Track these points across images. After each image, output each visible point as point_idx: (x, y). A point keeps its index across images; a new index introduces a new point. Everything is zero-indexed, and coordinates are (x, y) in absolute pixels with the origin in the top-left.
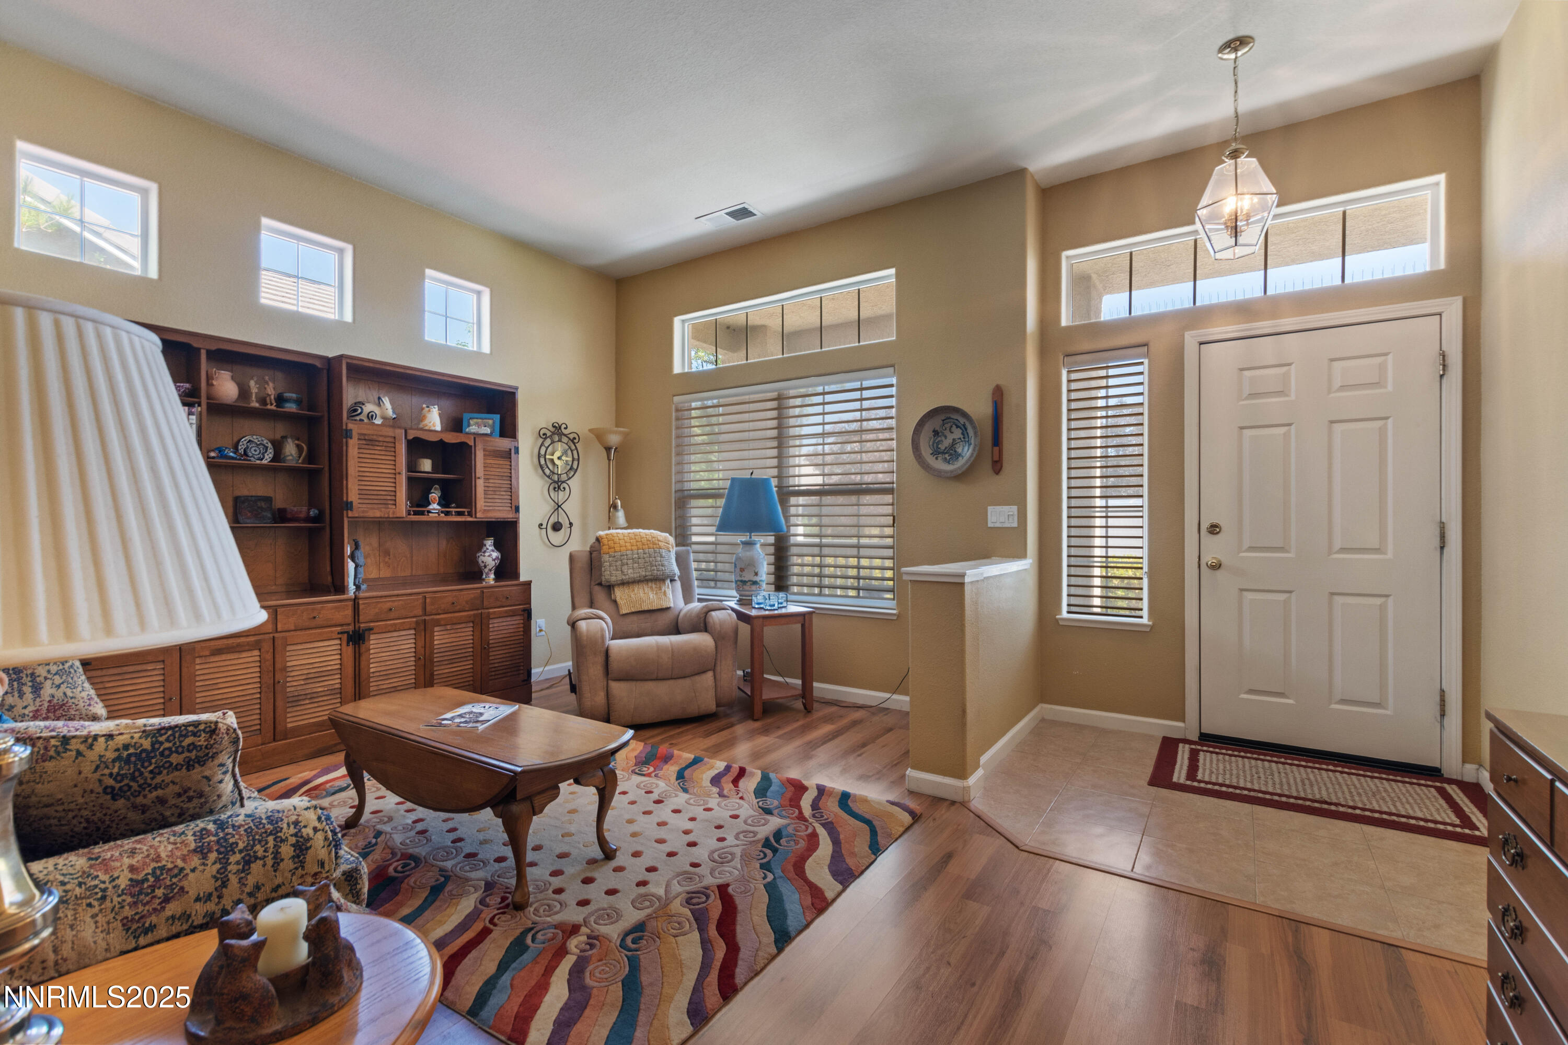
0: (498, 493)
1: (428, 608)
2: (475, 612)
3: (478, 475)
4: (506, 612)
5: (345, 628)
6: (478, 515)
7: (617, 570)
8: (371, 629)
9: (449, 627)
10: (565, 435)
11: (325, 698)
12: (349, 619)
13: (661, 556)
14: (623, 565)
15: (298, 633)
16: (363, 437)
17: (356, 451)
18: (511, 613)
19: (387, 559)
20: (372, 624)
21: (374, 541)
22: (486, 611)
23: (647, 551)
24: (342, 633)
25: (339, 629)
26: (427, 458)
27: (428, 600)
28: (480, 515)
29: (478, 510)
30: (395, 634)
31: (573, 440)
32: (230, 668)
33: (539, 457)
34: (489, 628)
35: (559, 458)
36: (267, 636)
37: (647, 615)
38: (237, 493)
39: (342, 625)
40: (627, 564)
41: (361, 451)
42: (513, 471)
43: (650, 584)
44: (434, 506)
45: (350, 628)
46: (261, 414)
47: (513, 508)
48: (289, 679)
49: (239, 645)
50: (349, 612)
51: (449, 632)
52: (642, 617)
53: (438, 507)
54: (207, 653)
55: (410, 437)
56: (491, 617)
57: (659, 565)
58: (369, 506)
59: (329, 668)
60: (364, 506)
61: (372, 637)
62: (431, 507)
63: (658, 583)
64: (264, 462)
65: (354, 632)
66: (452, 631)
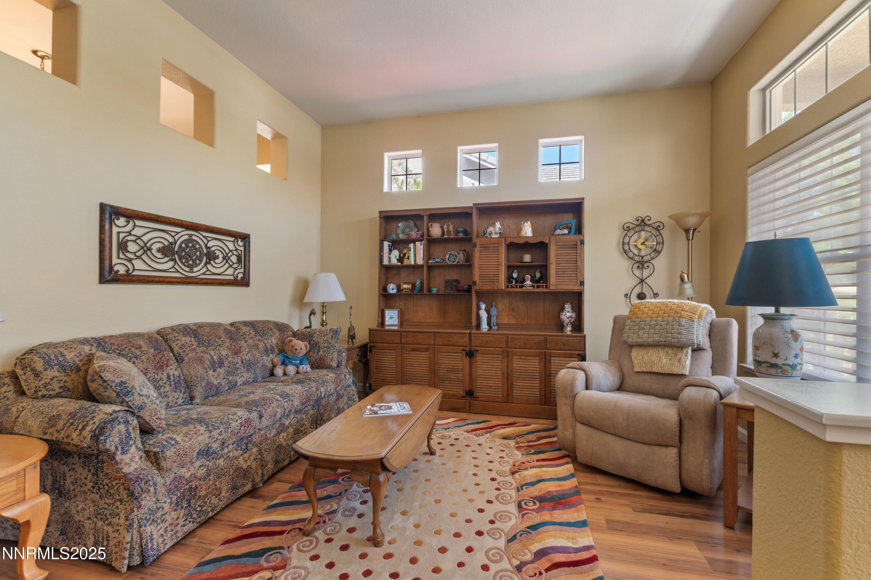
0: (566, 273)
1: (510, 344)
2: (541, 350)
3: (551, 262)
4: (564, 354)
5: (465, 348)
6: (552, 288)
7: (634, 333)
8: (477, 351)
9: (523, 357)
10: (649, 225)
11: (455, 382)
12: (468, 344)
13: (680, 325)
14: (639, 329)
15: (445, 347)
16: (481, 245)
17: (478, 254)
18: (568, 356)
19: (513, 314)
20: (478, 348)
21: (506, 302)
22: (549, 351)
23: (666, 319)
24: (463, 350)
25: (462, 348)
26: (528, 254)
27: (509, 339)
28: (552, 287)
29: (551, 284)
30: (491, 356)
31: (657, 229)
32: (418, 358)
33: (623, 245)
34: (551, 363)
35: (642, 244)
36: (431, 346)
37: (660, 377)
38: (446, 278)
39: (464, 346)
40: (644, 329)
41: (481, 253)
42: (578, 257)
43: (667, 349)
44: (528, 283)
45: (468, 349)
46: (449, 241)
47: (579, 282)
48: (440, 369)
49: (421, 348)
50: (467, 340)
51: (522, 360)
52: (654, 377)
53: (530, 283)
54: (410, 350)
55: (508, 243)
56: (552, 355)
57: (675, 333)
58: (484, 283)
59: (457, 367)
60: (482, 283)
61: (478, 355)
62: (525, 283)
63: (675, 349)
64: (455, 263)
65: (470, 351)
66: (525, 360)
